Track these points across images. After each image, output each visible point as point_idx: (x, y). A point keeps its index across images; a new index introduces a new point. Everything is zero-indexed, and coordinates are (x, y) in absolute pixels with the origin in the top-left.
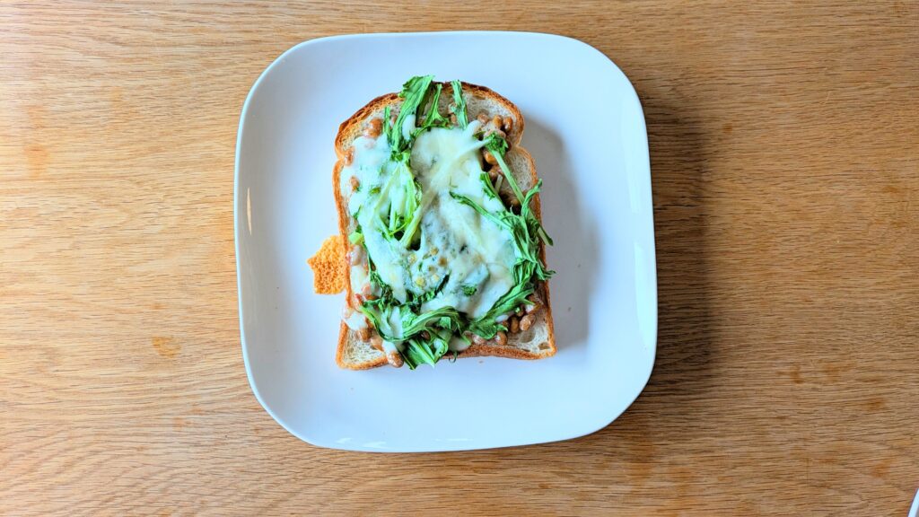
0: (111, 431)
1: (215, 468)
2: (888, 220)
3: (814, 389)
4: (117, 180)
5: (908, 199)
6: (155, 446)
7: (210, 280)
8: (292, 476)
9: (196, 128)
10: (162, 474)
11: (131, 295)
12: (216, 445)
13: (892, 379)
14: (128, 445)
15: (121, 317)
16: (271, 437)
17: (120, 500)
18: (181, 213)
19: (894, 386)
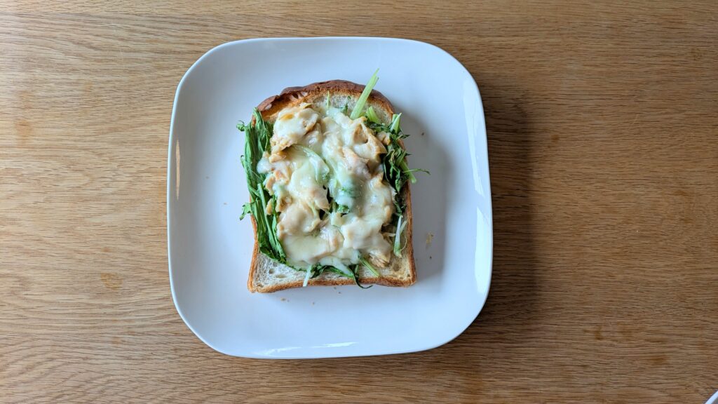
0: (64, 343)
1: (141, 377)
2: (678, 217)
3: (611, 345)
4: (83, 152)
5: (693, 201)
6: (96, 357)
7: (147, 232)
8: (200, 387)
9: (147, 115)
10: (101, 379)
11: (88, 240)
12: (143, 359)
13: (673, 341)
14: (76, 355)
15: (78, 256)
16: (186, 356)
17: (67, 397)
18: (131, 179)
19: (674, 347)
